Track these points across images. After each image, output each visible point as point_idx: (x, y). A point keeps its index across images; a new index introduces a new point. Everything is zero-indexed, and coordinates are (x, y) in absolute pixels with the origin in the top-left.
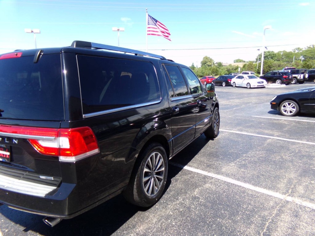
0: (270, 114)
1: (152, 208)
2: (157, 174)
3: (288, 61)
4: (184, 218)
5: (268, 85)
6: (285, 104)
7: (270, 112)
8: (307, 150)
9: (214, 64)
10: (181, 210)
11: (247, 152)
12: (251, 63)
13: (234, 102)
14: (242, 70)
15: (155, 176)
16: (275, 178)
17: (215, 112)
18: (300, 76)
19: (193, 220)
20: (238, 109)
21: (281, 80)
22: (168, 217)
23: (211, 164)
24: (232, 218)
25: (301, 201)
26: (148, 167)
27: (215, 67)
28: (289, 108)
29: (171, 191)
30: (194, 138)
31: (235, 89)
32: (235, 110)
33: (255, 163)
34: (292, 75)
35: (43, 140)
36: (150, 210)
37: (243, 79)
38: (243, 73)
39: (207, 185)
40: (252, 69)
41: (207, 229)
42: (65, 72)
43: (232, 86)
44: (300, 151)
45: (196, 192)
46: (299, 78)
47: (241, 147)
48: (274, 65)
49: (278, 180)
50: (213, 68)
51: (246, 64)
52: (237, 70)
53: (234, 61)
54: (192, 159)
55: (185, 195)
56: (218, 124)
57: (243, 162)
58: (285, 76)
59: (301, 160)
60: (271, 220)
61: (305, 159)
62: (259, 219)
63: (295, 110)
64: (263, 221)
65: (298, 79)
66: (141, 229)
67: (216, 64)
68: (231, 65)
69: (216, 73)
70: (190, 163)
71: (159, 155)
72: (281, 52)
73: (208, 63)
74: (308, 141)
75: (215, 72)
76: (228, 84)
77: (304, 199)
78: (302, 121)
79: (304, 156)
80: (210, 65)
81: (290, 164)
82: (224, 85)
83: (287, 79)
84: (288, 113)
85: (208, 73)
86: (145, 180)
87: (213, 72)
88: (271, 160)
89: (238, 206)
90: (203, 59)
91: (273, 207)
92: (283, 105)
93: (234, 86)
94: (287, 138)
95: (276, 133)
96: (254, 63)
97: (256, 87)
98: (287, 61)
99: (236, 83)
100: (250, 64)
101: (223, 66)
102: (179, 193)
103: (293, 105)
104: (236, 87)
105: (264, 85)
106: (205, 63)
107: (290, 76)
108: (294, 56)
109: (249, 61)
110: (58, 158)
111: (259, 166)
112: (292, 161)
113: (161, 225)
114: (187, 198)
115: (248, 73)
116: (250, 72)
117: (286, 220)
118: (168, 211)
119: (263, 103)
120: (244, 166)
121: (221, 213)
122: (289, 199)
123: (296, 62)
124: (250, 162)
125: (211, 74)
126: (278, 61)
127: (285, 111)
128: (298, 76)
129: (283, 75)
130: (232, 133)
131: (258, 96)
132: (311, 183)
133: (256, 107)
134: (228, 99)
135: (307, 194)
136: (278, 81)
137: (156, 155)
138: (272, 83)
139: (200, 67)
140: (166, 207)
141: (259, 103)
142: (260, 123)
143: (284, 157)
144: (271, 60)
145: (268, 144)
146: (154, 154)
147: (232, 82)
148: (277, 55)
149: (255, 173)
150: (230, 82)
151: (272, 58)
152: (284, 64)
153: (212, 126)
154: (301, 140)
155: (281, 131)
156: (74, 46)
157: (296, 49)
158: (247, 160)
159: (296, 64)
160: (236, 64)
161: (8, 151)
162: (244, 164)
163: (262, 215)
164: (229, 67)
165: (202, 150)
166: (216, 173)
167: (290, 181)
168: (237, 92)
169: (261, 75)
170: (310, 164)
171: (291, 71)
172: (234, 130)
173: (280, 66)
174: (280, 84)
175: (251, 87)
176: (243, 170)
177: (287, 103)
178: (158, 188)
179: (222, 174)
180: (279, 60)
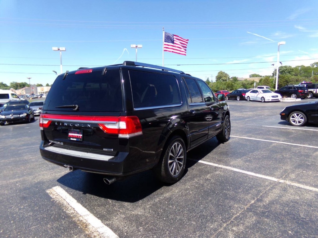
0: (279, 124)
1: (175, 185)
2: (178, 160)
3: (307, 76)
4: (199, 190)
5: (283, 99)
6: (293, 115)
7: (281, 123)
8: (307, 151)
9: (229, 79)
10: (197, 186)
11: (253, 152)
12: (268, 78)
13: (247, 114)
14: (258, 84)
15: (177, 161)
16: (273, 169)
17: (226, 119)
18: (316, 90)
19: (205, 192)
20: (249, 120)
21: (296, 94)
22: (187, 189)
23: (221, 159)
24: (235, 190)
25: (291, 183)
26: (172, 152)
27: (230, 82)
28: (297, 118)
29: (188, 175)
30: (207, 138)
31: (249, 102)
32: (247, 121)
33: (259, 159)
34: (308, 90)
35: (108, 124)
36: (173, 185)
37: (257, 93)
38: (258, 88)
39: (217, 172)
40: (268, 83)
41: (215, 196)
42: (123, 81)
43: (246, 100)
44: (300, 152)
45: (208, 176)
46: (315, 92)
47: (248, 149)
48: (292, 80)
49: (276, 170)
50: (228, 83)
51: (262, 79)
52: (253, 85)
53: (250, 75)
54: (206, 156)
55: (200, 178)
56: (229, 130)
57: (249, 159)
58: (300, 90)
59: (299, 158)
60: (264, 192)
61: (303, 157)
62: (255, 191)
63: (303, 120)
64: (259, 192)
65: (314, 94)
66: (167, 195)
67: (231, 79)
68: (246, 79)
69: (231, 88)
70: (204, 159)
71: (180, 145)
72: (299, 67)
73: (223, 78)
74: (309, 145)
75: (230, 86)
76: (243, 99)
77: (293, 181)
78: (309, 130)
79: (302, 155)
80: (225, 79)
81: (289, 160)
82: (239, 99)
83: (303, 94)
84: (296, 123)
85: (223, 88)
86: (170, 161)
87: (228, 87)
88: (273, 157)
89: (240, 184)
90: (218, 74)
91: (267, 186)
92: (292, 116)
93: (248, 100)
94: (291, 143)
95: (282, 139)
96: (270, 78)
97: (270, 100)
98: (305, 76)
99: (250, 97)
100: (266, 79)
101: (238, 80)
102: (195, 177)
103: (301, 115)
104: (250, 101)
105: (278, 99)
106: (220, 78)
107: (306, 91)
108: (312, 71)
109: (266, 76)
110: (118, 136)
111: (262, 161)
112: (290, 159)
113: (182, 193)
114: (201, 179)
115: (263, 88)
116: (265, 87)
117: (276, 193)
118: (187, 186)
119: (275, 115)
120: (250, 161)
121: (227, 188)
122: (282, 181)
123: (315, 77)
124: (255, 159)
125: (226, 89)
126: (295, 75)
127: (294, 121)
128: (314, 90)
129: (298, 89)
130: (242, 138)
131: (271, 109)
132: (303, 173)
133: (267, 118)
134: (241, 112)
135: (297, 178)
136: (293, 95)
137: (178, 145)
138: (287, 97)
139: (215, 81)
140: (185, 184)
141: (271, 116)
142: (269, 131)
143: (284, 156)
144: (289, 75)
145: (273, 147)
146: (176, 143)
147: (246, 96)
148: (294, 70)
149: (258, 166)
150: (244, 96)
151: (289, 72)
152: (302, 79)
153: (224, 130)
154: (304, 144)
155: (287, 138)
156: (125, 64)
157: (315, 64)
158: (252, 157)
159: (315, 79)
160: (252, 79)
161: (81, 134)
162: (249, 160)
163: (259, 189)
164: (244, 82)
165: (215, 150)
166: (225, 165)
167: (285, 171)
168: (251, 105)
169: (276, 89)
170: (306, 161)
171: (307, 86)
172: (243, 136)
173: (298, 81)
174: (295, 99)
175: (266, 101)
176: (248, 164)
177: (295, 114)
178: (179, 171)
179: (230, 166)
180: (297, 75)
